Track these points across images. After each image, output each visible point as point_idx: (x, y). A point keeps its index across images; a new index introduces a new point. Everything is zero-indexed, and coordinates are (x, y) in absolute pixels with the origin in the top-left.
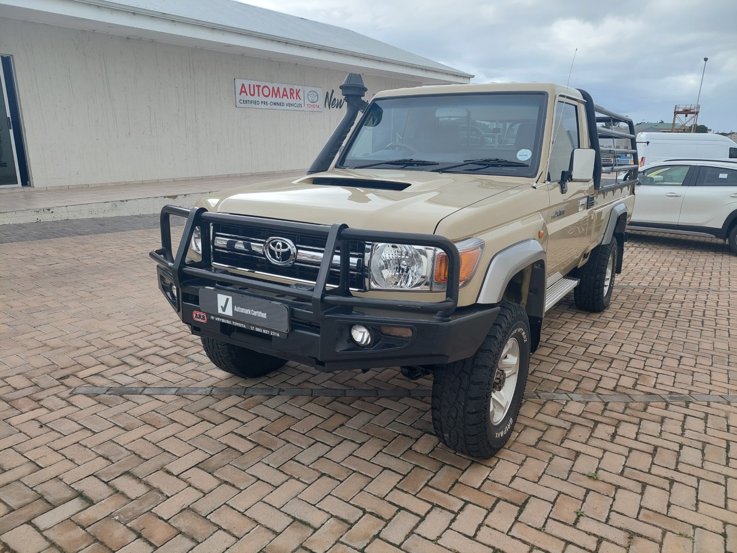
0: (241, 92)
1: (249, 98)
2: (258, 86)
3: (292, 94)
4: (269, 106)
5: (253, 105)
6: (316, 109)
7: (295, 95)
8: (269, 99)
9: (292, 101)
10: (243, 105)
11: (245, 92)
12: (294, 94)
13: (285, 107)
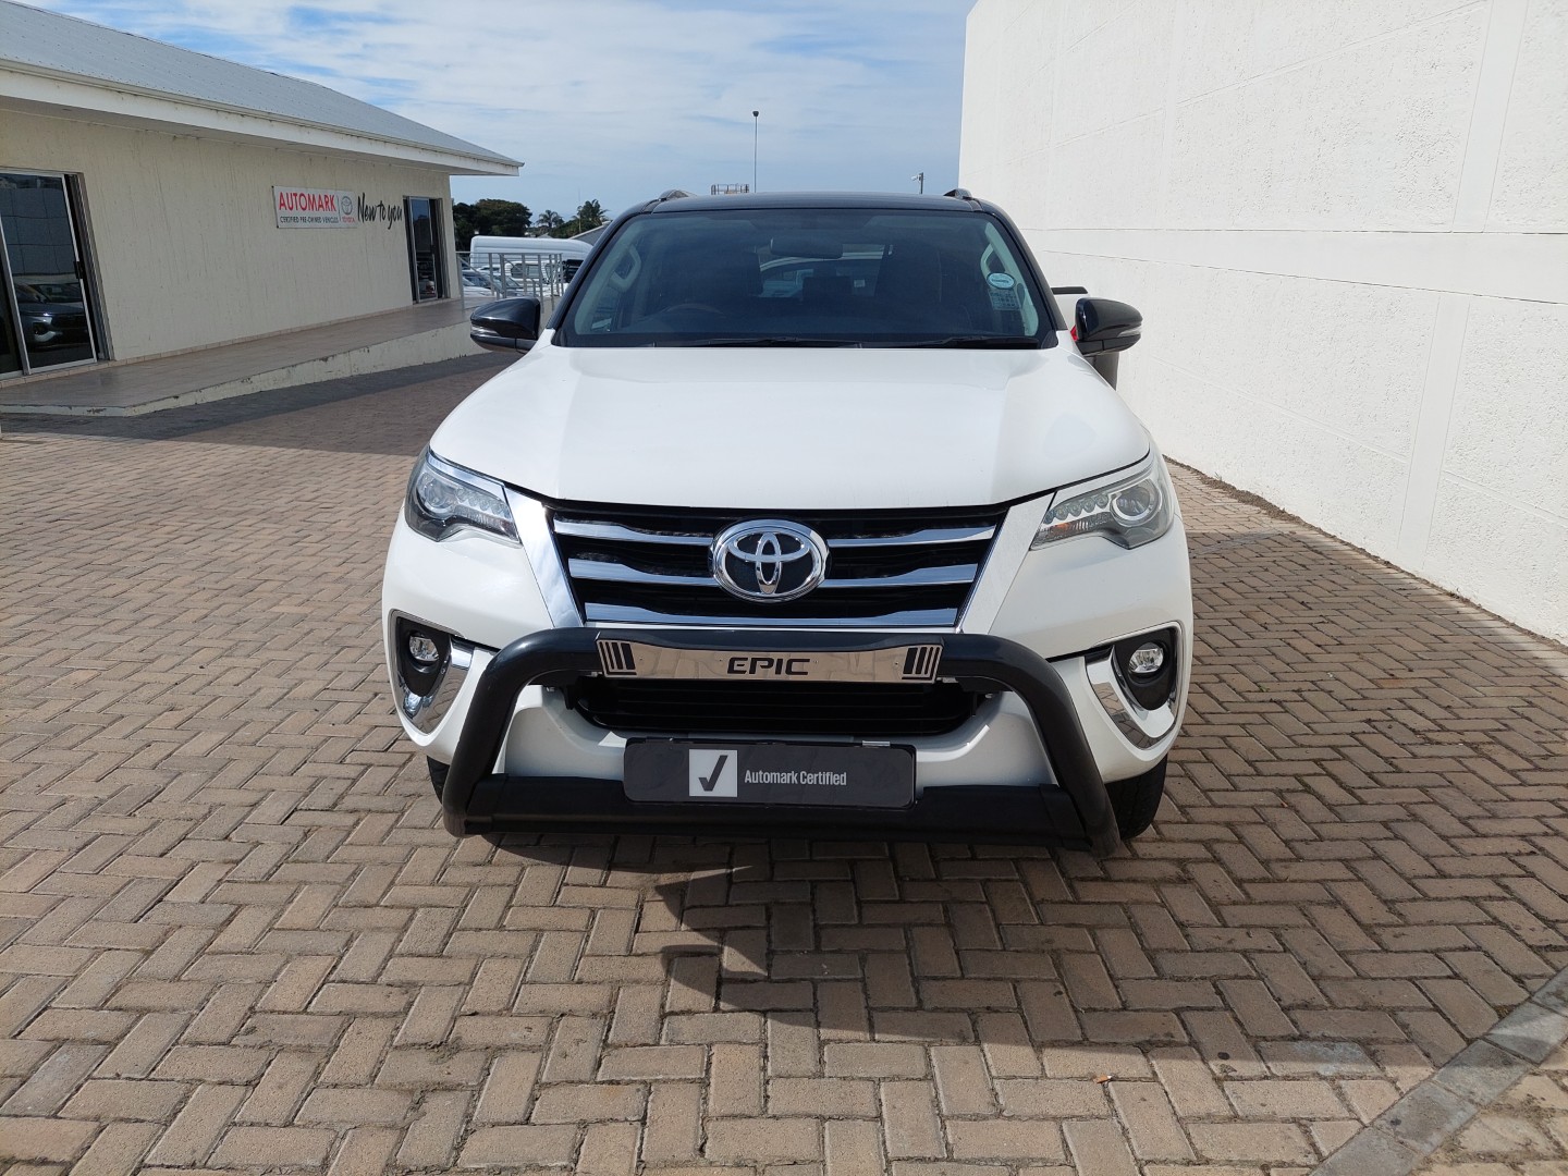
0: (281, 205)
1: (288, 213)
2: (295, 195)
3: (327, 203)
4: (307, 224)
5: (293, 224)
6: (352, 224)
7: (329, 204)
8: (307, 214)
9: (328, 214)
10: (284, 225)
11: (284, 204)
12: (328, 202)
13: (323, 224)
